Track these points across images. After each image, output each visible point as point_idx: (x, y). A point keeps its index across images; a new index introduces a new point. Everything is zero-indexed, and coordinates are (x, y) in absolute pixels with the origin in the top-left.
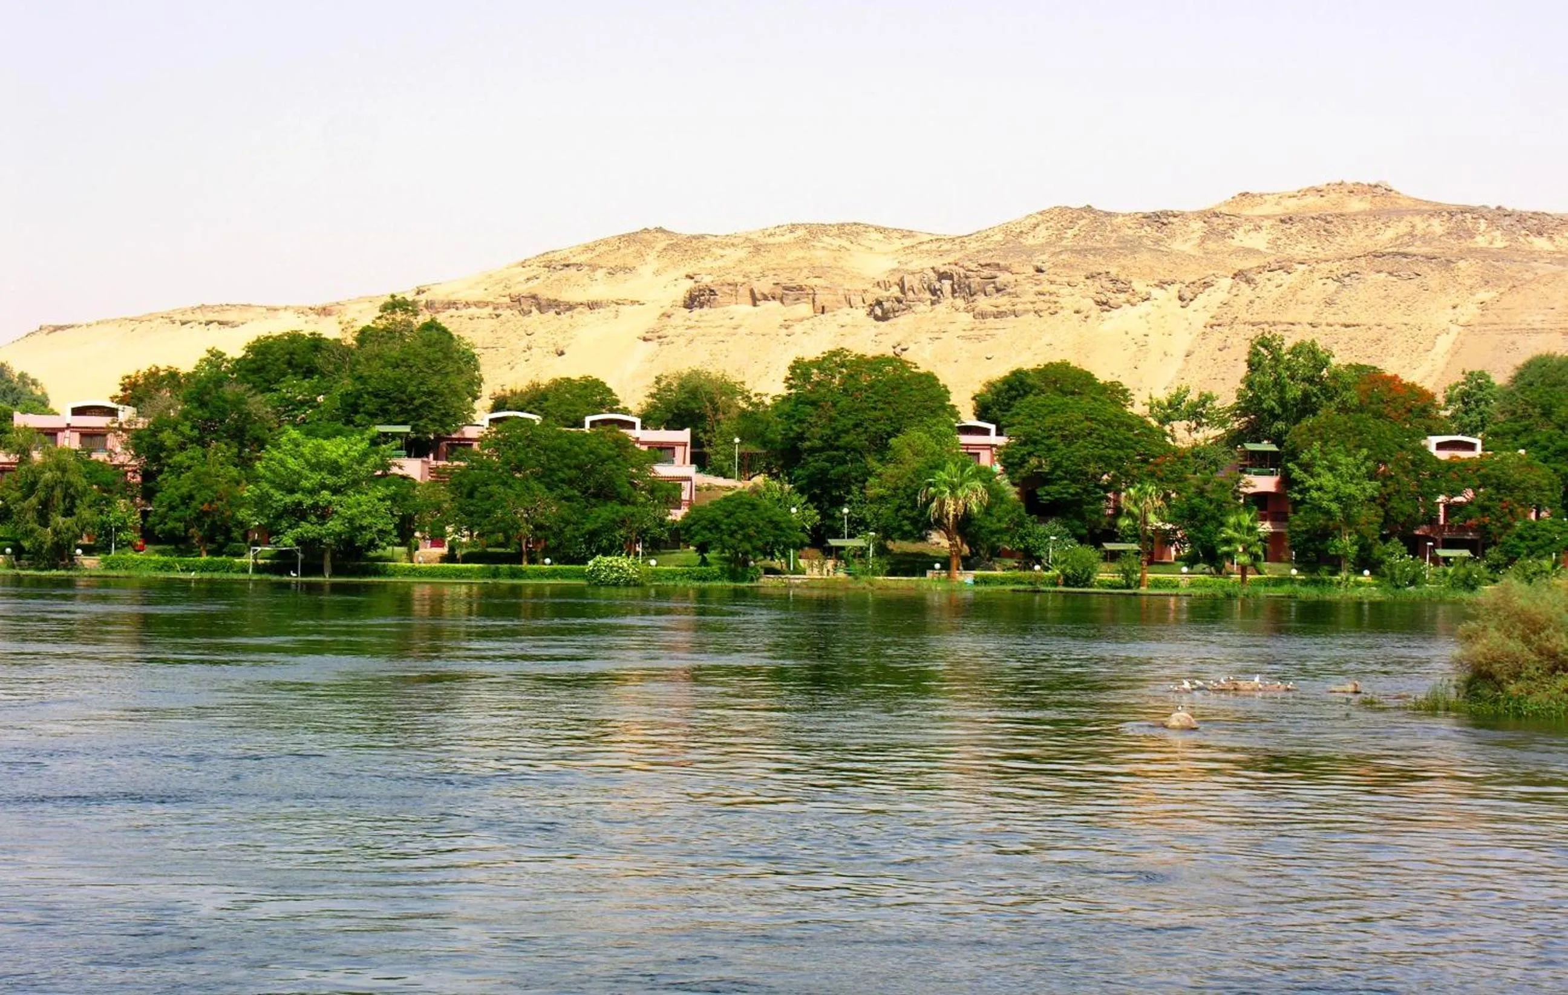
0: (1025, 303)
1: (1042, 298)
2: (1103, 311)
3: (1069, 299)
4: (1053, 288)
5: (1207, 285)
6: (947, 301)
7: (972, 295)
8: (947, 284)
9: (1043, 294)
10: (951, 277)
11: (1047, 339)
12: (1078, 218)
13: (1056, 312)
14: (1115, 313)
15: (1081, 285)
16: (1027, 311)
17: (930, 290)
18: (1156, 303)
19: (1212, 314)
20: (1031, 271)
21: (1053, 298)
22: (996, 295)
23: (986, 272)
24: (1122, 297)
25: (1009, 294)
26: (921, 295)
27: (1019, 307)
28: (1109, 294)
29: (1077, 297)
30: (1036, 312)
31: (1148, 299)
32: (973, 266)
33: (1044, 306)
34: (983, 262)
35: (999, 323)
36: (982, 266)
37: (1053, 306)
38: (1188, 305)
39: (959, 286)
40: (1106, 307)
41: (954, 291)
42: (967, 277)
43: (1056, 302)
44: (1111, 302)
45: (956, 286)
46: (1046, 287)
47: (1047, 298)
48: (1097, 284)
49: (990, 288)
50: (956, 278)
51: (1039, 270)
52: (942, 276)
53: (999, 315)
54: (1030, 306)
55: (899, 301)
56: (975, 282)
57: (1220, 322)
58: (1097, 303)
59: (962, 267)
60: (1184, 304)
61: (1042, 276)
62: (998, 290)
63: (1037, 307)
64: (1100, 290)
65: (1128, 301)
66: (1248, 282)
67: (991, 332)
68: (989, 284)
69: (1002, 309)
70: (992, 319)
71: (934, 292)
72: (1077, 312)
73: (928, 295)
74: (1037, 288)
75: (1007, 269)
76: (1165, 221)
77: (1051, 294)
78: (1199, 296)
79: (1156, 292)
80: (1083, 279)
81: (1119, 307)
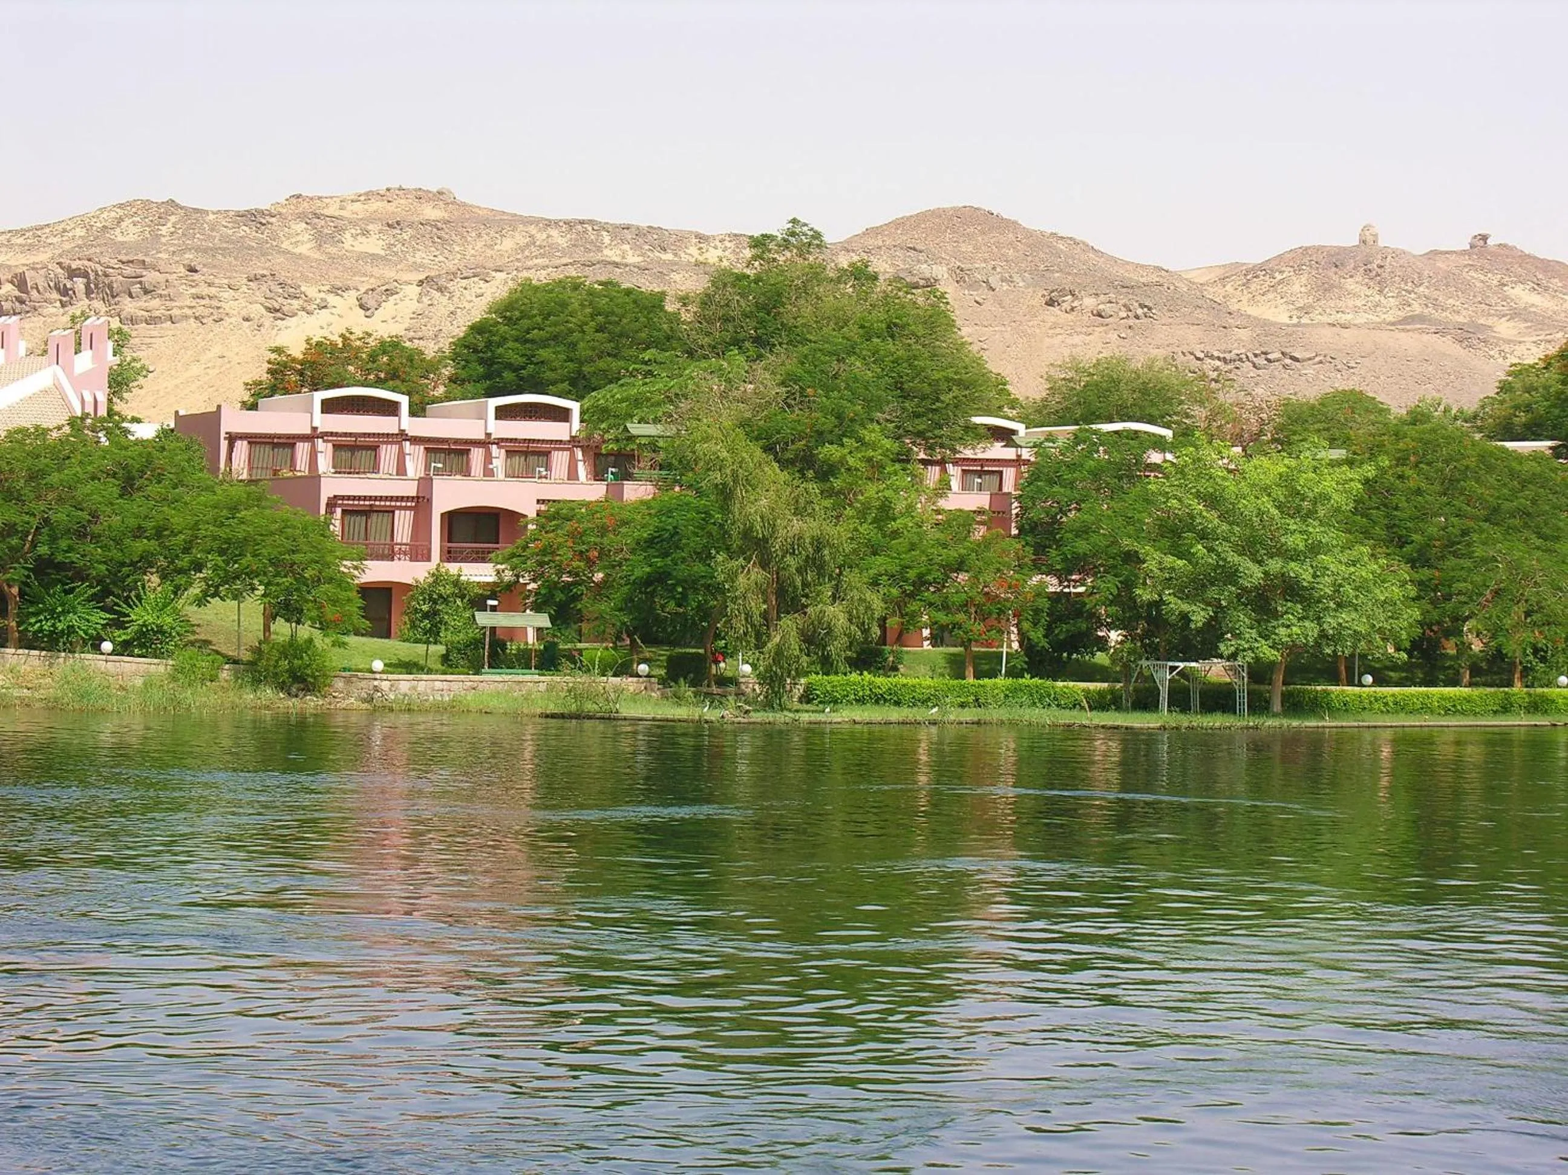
0: (181, 308)
1: (203, 302)
2: (276, 319)
3: (234, 305)
4: (213, 291)
5: (389, 292)
6: (82, 303)
7: (113, 297)
8: (80, 283)
9: (203, 298)
10: (86, 275)
11: (217, 350)
12: (166, 213)
13: (221, 320)
14: (291, 322)
15: (244, 288)
16: (186, 317)
17: (58, 289)
18: (334, 310)
19: (407, 325)
20: (183, 271)
21: (215, 303)
22: (145, 298)
23: (129, 270)
24: (296, 304)
25: (161, 296)
26: (47, 295)
27: (175, 312)
28: (280, 300)
29: (243, 302)
30: (196, 318)
31: (325, 307)
32: (113, 263)
33: (207, 312)
34: (125, 258)
35: (153, 330)
36: (123, 263)
37: (215, 311)
38: (373, 314)
39: (96, 286)
40: (279, 315)
41: (88, 292)
42: (106, 275)
43: (218, 308)
44: (285, 309)
45: (92, 286)
46: (205, 290)
47: (206, 302)
48: (264, 288)
49: (136, 289)
50: (92, 276)
51: (193, 270)
52: (72, 274)
53: (152, 321)
54: (189, 312)
55: (22, 302)
56: (117, 281)
57: (420, 334)
58: (269, 310)
59: (99, 263)
60: (368, 313)
61: (196, 276)
62: (146, 292)
63: (200, 311)
64: (269, 295)
65: (303, 309)
66: (440, 289)
67: (148, 340)
68: (135, 283)
69: (157, 313)
70: (144, 325)
71: (64, 291)
72: (247, 320)
73: (55, 295)
74: (193, 291)
75: (154, 268)
76: (264, 221)
77: (210, 298)
78: (384, 304)
79: (332, 299)
80: (245, 281)
81: (294, 315)
